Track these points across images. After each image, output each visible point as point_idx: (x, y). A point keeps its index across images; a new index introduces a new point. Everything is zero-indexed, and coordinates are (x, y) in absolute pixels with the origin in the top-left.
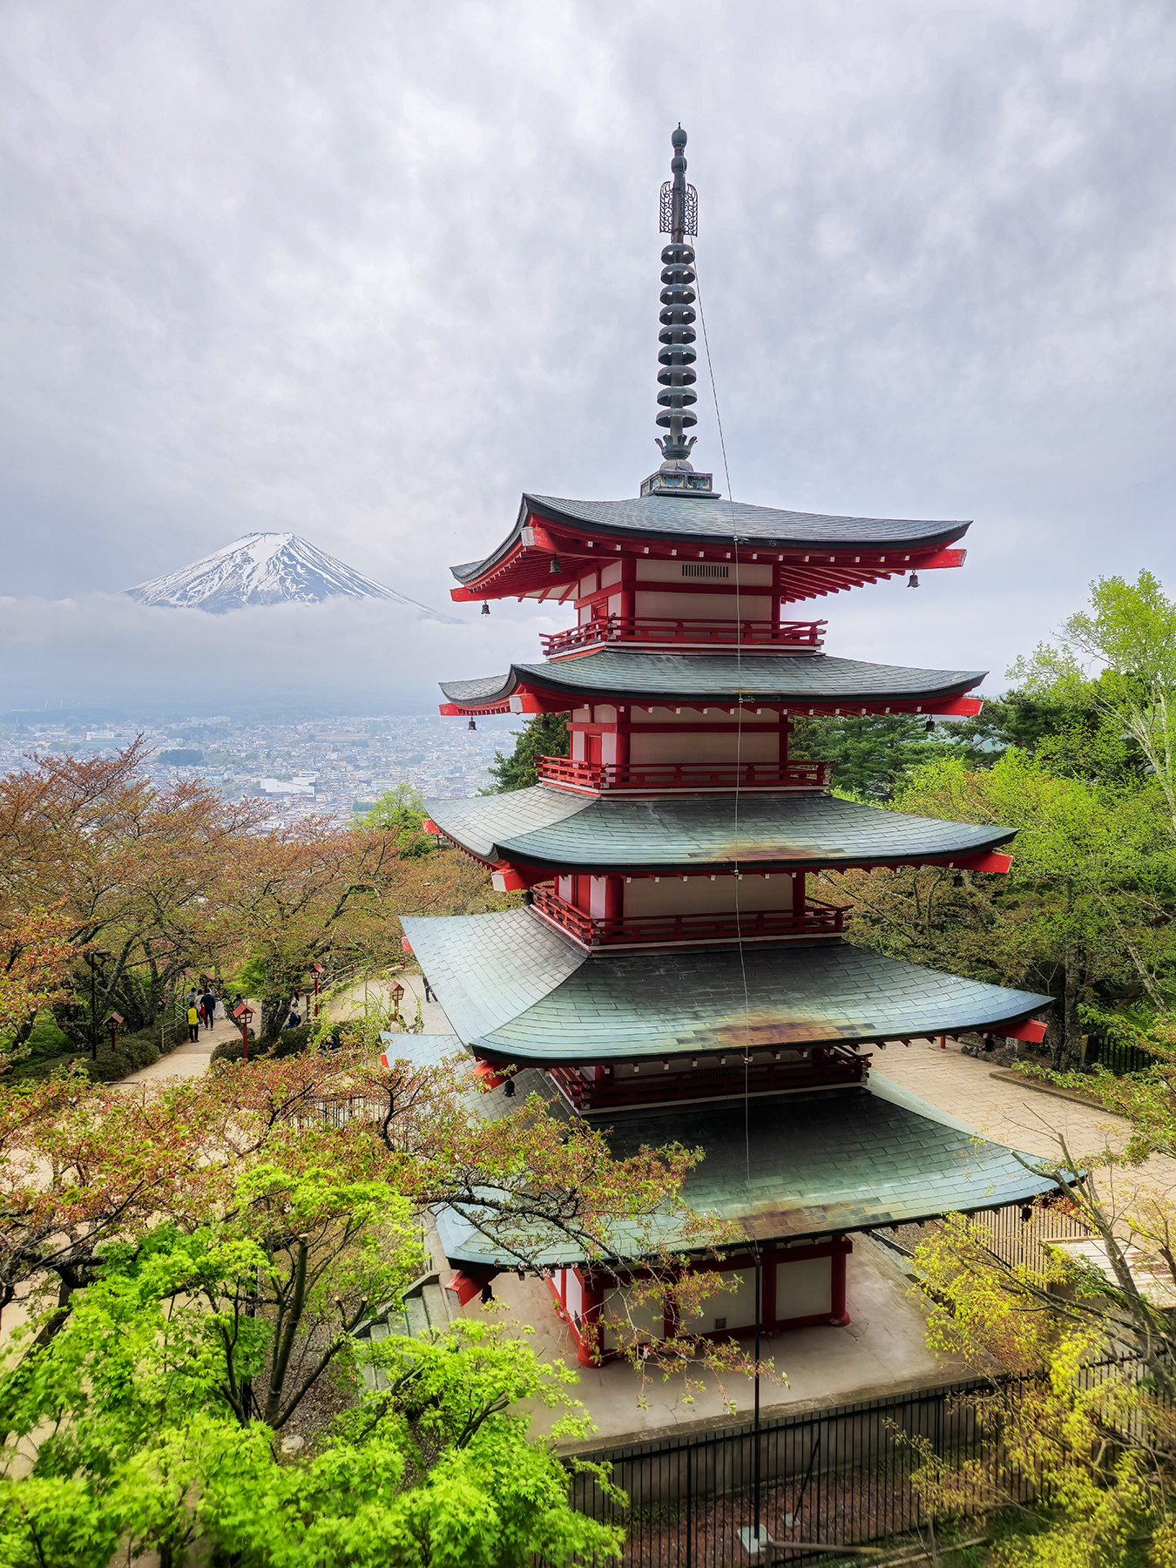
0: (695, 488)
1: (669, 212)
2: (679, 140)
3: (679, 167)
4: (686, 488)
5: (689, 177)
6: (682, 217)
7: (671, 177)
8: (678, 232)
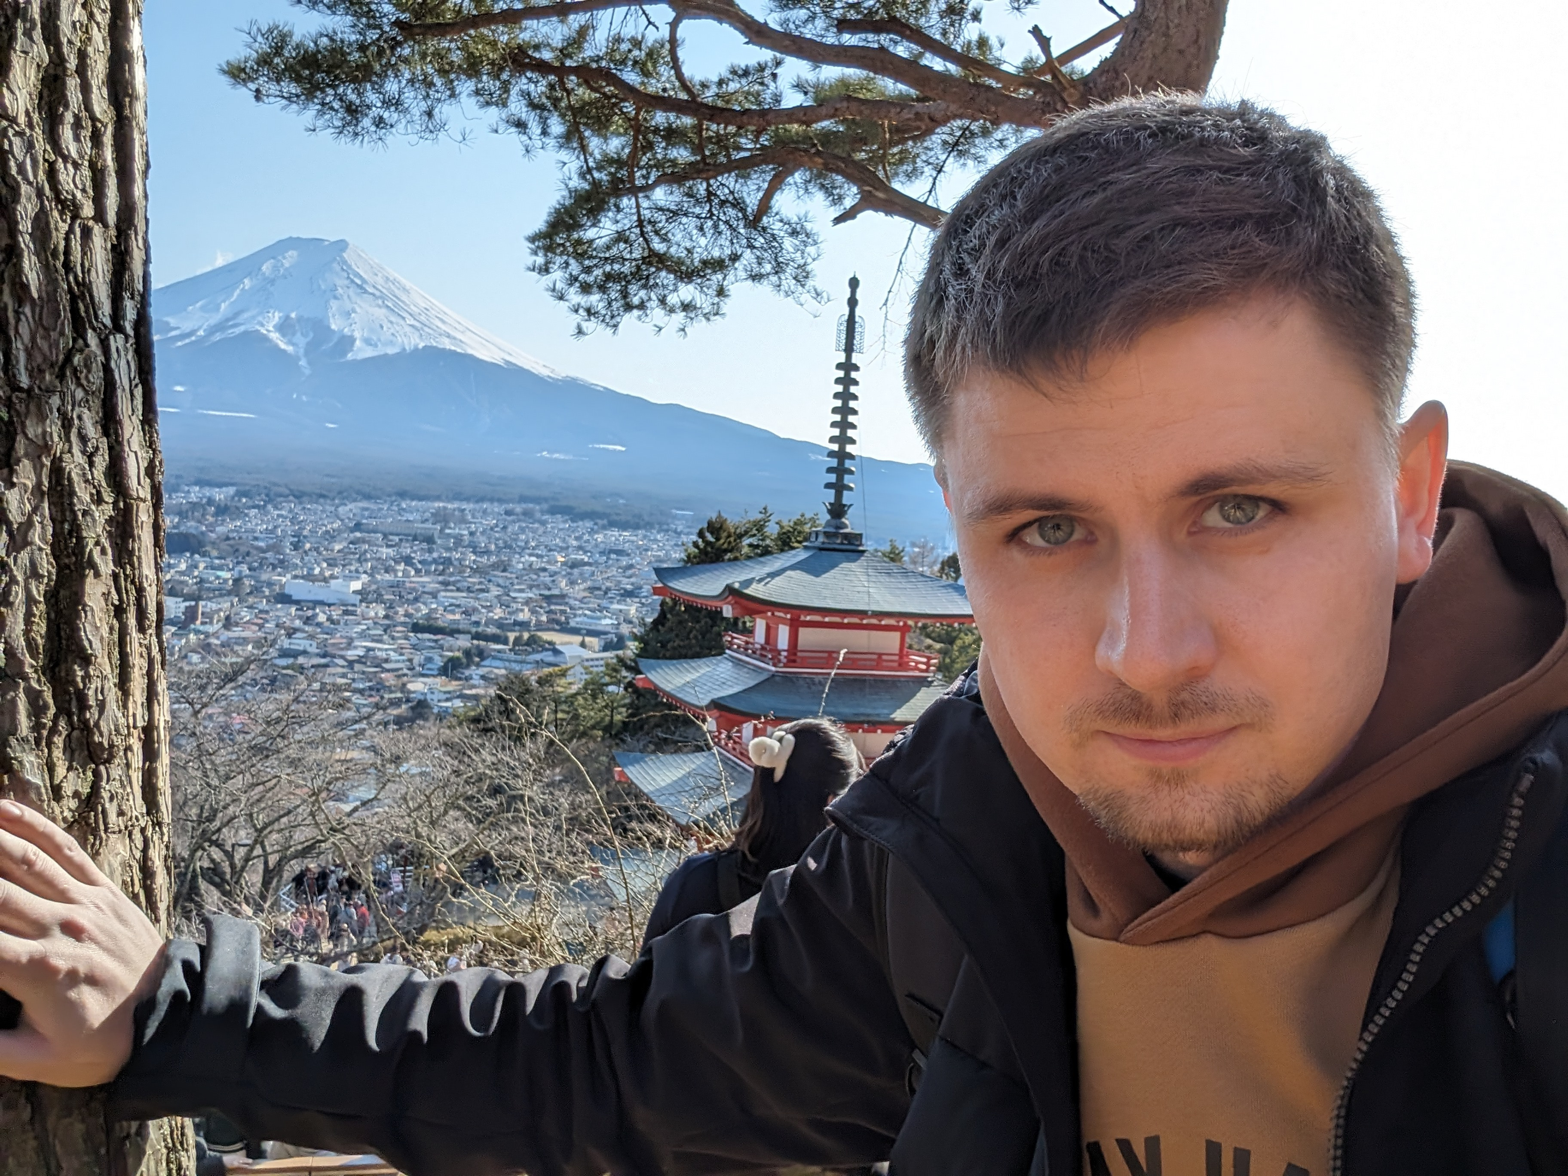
0: (850, 544)
1: (843, 336)
2: (854, 283)
3: (853, 302)
4: (842, 544)
5: (858, 311)
6: (853, 338)
7: (846, 311)
8: (849, 349)
